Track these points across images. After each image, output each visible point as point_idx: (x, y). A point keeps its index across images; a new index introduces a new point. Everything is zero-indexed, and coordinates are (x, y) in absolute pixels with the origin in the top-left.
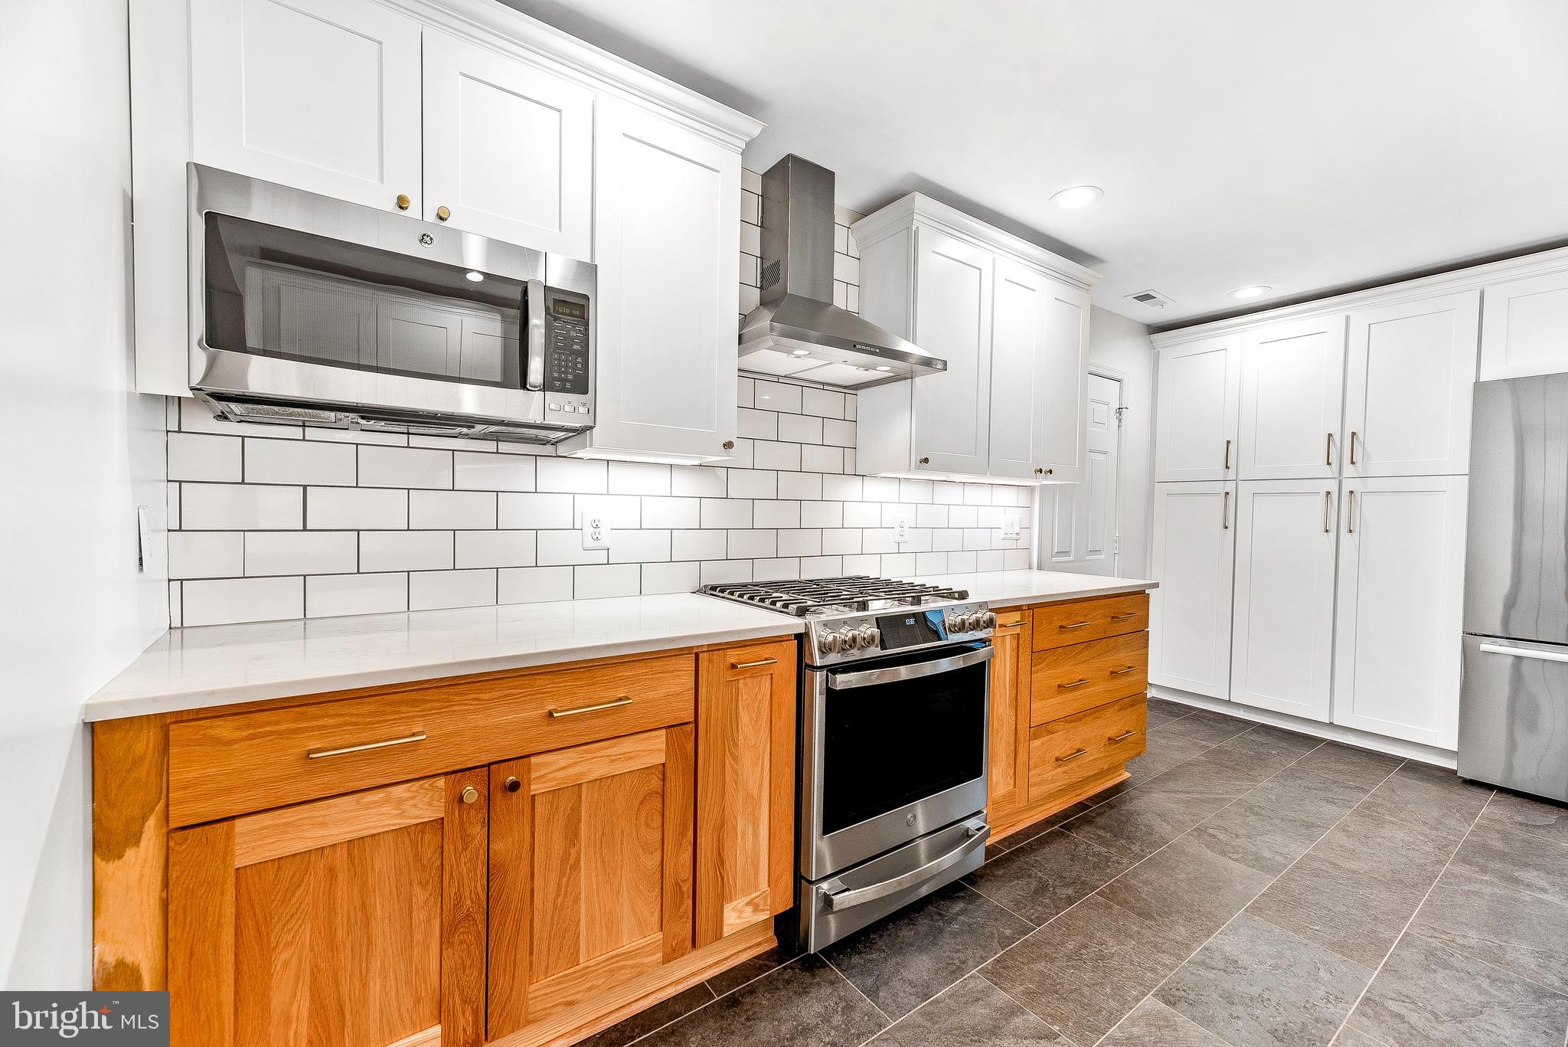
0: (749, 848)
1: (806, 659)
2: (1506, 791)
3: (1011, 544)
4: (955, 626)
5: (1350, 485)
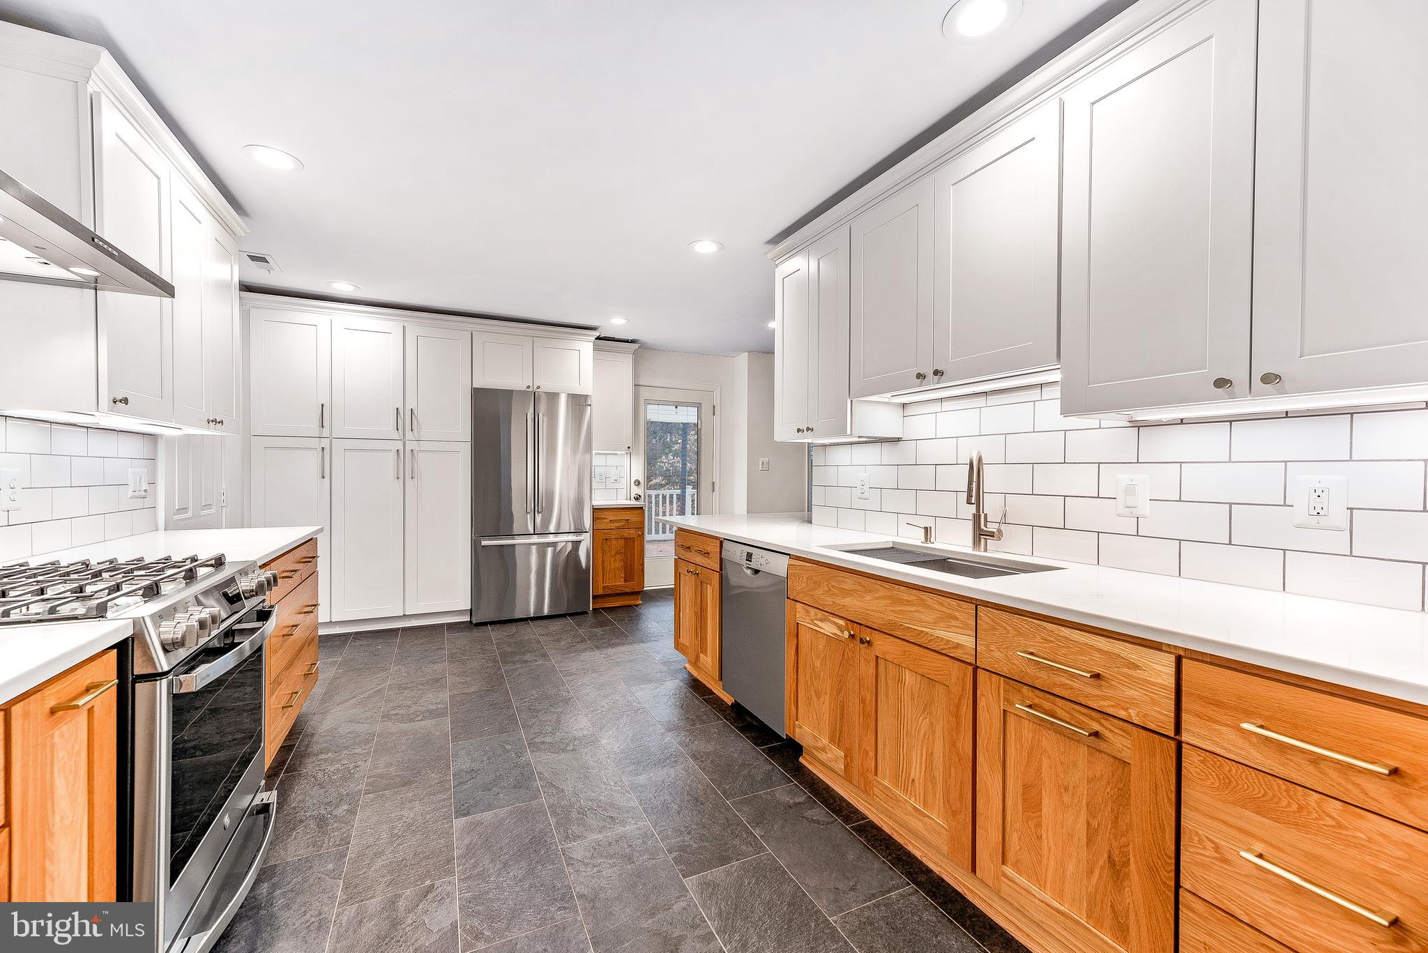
1: (139, 669)
2: (492, 623)
3: (139, 503)
4: (252, 591)
5: (409, 446)
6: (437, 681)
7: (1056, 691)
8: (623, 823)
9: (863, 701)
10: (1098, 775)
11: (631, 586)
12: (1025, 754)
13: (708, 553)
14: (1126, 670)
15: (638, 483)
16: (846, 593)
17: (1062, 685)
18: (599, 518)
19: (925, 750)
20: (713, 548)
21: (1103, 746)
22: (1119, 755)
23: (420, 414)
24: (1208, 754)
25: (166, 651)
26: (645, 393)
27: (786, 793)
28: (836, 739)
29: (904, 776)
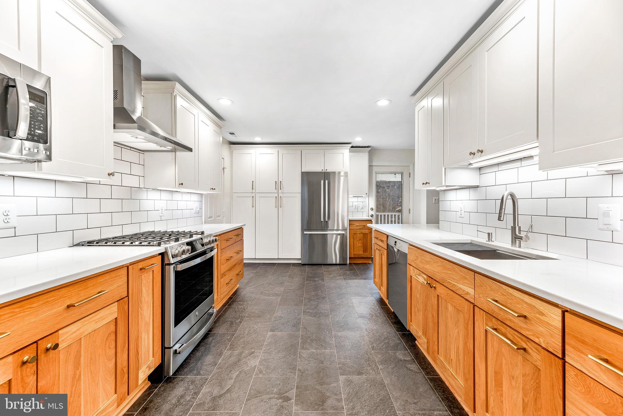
0: (146, 345)
1: (166, 262)
2: (308, 265)
3: (197, 215)
4: (207, 243)
5: (280, 195)
6: (282, 283)
7: (508, 323)
8: (326, 348)
9: (433, 316)
10: (527, 373)
11: (366, 255)
12: (495, 355)
13: (383, 241)
14: (538, 315)
15: (372, 209)
16: (428, 263)
17: (510, 320)
18: (351, 224)
19: (456, 345)
20: (385, 239)
21: (528, 357)
22: (535, 363)
23: (283, 183)
24: (578, 371)
25: (173, 257)
26: (375, 169)
27: (403, 355)
28: (425, 333)
29: (448, 356)
